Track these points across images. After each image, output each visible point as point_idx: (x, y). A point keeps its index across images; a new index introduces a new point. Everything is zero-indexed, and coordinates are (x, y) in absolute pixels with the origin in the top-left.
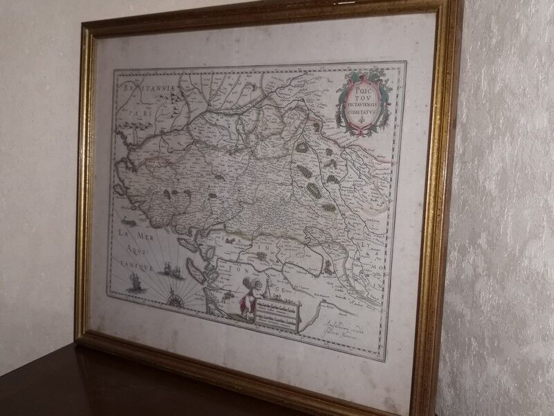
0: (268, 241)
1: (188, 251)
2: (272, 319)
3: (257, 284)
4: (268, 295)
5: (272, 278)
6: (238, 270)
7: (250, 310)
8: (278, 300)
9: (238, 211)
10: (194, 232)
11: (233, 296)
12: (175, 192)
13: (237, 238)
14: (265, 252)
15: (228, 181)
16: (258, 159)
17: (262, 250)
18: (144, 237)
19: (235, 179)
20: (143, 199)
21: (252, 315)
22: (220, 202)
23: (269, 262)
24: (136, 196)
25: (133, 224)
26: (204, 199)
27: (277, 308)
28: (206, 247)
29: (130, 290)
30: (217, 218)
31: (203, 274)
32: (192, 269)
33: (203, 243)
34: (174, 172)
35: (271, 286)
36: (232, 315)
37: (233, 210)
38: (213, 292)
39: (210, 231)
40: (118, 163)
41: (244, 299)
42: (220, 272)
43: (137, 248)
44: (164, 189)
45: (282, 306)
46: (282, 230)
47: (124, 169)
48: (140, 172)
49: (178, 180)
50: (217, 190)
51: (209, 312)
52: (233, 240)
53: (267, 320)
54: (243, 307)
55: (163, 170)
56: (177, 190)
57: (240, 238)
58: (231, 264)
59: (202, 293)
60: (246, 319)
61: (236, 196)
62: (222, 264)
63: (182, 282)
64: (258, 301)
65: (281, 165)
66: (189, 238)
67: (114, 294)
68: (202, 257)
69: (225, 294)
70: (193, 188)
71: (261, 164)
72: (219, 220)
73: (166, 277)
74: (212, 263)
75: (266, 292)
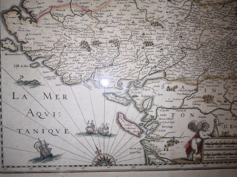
0: (215, 83)
1: (118, 105)
2: (220, 155)
3: (204, 126)
4: (216, 133)
5: (219, 117)
6: (183, 115)
7: (196, 152)
8: (226, 136)
9: (181, 57)
10: (125, 84)
11: (177, 142)
12: (96, 43)
13: (180, 85)
14: (213, 94)
15: (167, 28)
16: (201, 5)
17: (209, 92)
18: (53, 97)
19: (176, 25)
20: (50, 53)
21: (199, 156)
22: (159, 49)
23: (217, 103)
24: (38, 51)
25: (35, 83)
26: (137, 48)
27: (225, 144)
28: (142, 99)
29: (37, 160)
30: (156, 67)
31: (139, 126)
32: (124, 123)
33: (138, 95)
34: (95, 20)
35: (219, 125)
36: (177, 159)
37: (175, 57)
38: (153, 143)
39: (146, 81)
40: (6, 12)
41: (190, 142)
42: (160, 121)
43: (42, 111)
44: (80, 40)
45: (231, 140)
46: (229, 71)
47: (16, 20)
48: (41, 21)
49: (101, 29)
50: (154, 37)
51: (148, 162)
52: (176, 87)
53: (215, 157)
54: (189, 149)
55: (78, 19)
56: (100, 40)
57: (184, 84)
58: (174, 111)
59: (140, 146)
60: (192, 160)
61: (177, 42)
62: (163, 113)
63: (112, 139)
64: (206, 141)
65: (226, 11)
66: (118, 91)
67: (9, 170)
68: (138, 109)
69: (168, 142)
70: (123, 37)
71: (205, 10)
72: (158, 69)
73: (89, 138)
74: (150, 113)
75: (213, 131)
